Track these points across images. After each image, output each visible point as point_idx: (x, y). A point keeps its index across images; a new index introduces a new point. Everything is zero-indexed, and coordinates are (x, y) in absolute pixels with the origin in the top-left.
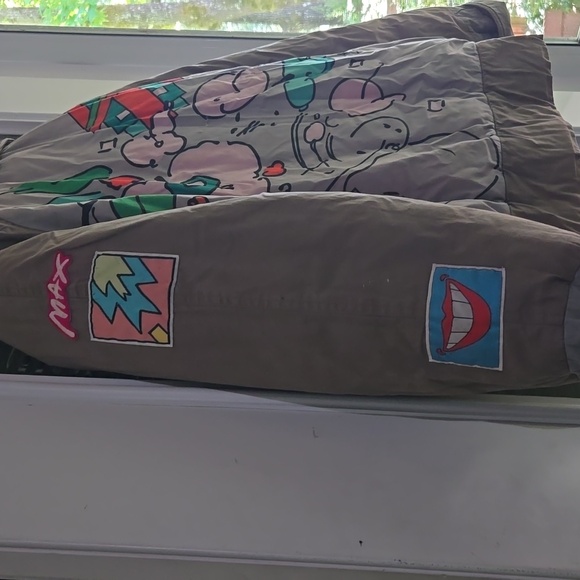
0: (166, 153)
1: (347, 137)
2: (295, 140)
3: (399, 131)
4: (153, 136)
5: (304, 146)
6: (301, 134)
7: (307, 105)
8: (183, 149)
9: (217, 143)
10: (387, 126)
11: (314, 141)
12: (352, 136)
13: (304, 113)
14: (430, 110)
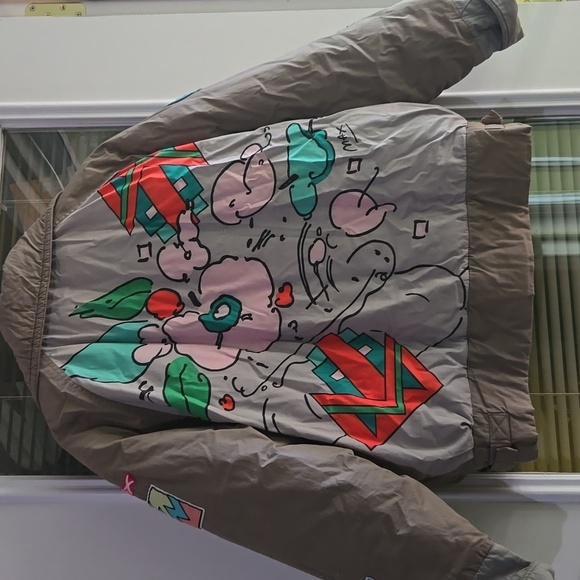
0: (194, 268)
1: (343, 262)
2: (301, 262)
3: (387, 260)
4: (181, 244)
5: (309, 269)
6: (306, 255)
7: (310, 213)
8: (208, 265)
9: (236, 258)
10: (378, 253)
11: (317, 263)
12: (348, 262)
13: (309, 222)
14: (415, 237)
